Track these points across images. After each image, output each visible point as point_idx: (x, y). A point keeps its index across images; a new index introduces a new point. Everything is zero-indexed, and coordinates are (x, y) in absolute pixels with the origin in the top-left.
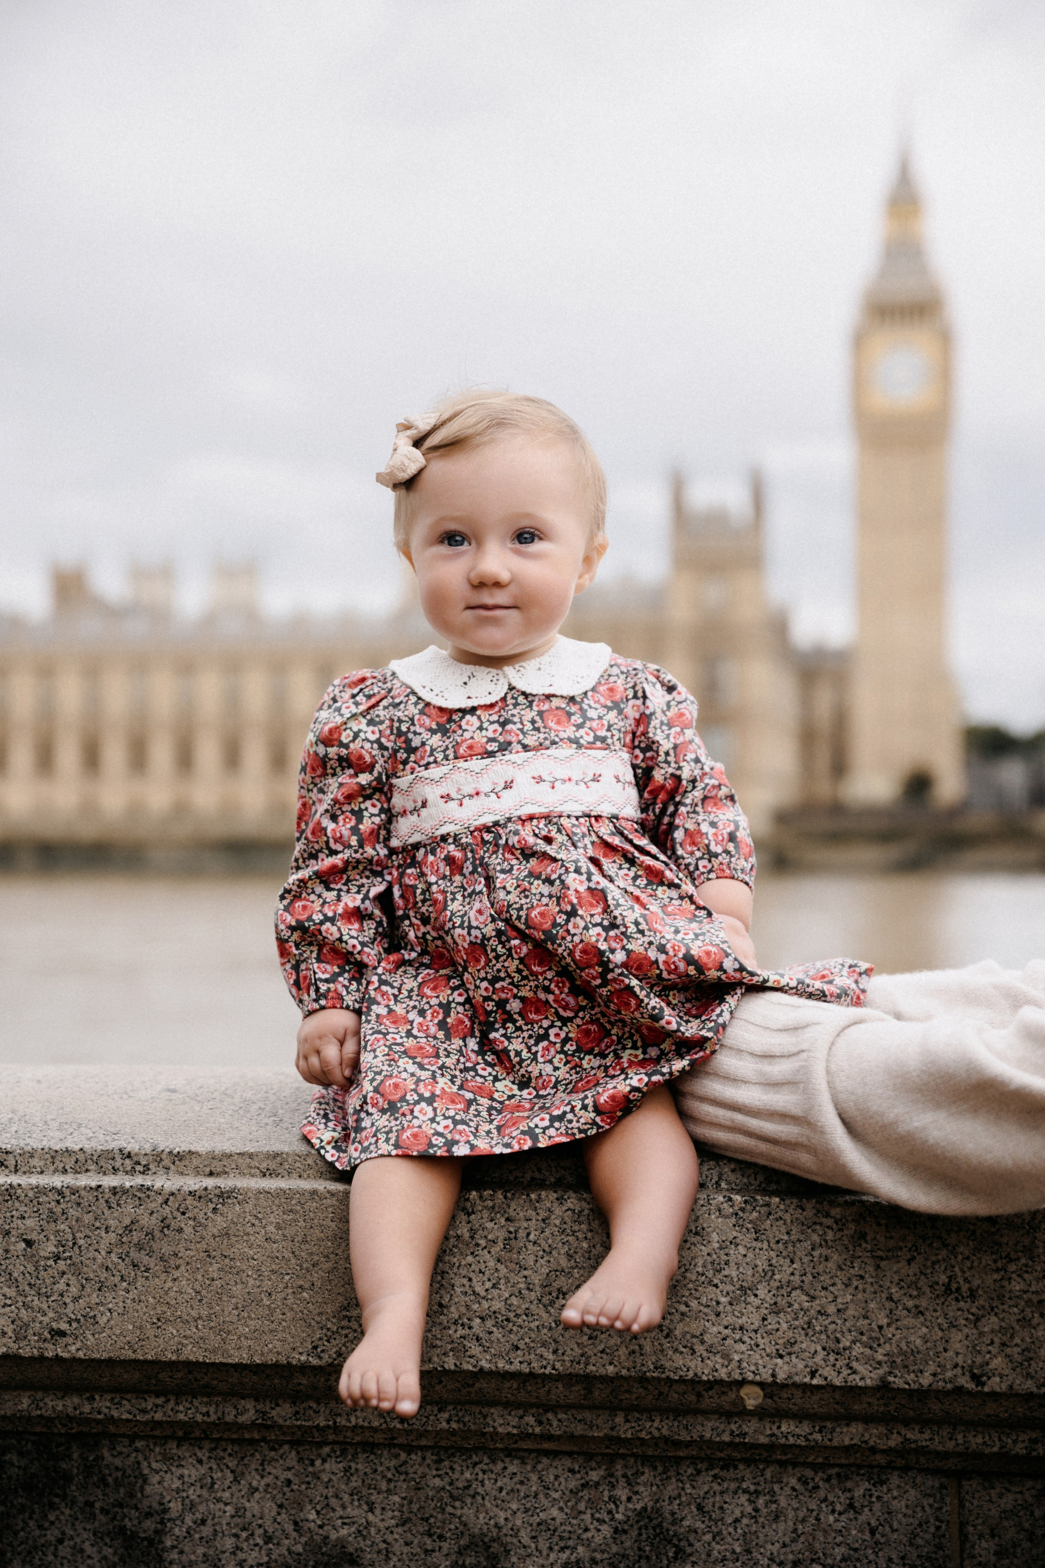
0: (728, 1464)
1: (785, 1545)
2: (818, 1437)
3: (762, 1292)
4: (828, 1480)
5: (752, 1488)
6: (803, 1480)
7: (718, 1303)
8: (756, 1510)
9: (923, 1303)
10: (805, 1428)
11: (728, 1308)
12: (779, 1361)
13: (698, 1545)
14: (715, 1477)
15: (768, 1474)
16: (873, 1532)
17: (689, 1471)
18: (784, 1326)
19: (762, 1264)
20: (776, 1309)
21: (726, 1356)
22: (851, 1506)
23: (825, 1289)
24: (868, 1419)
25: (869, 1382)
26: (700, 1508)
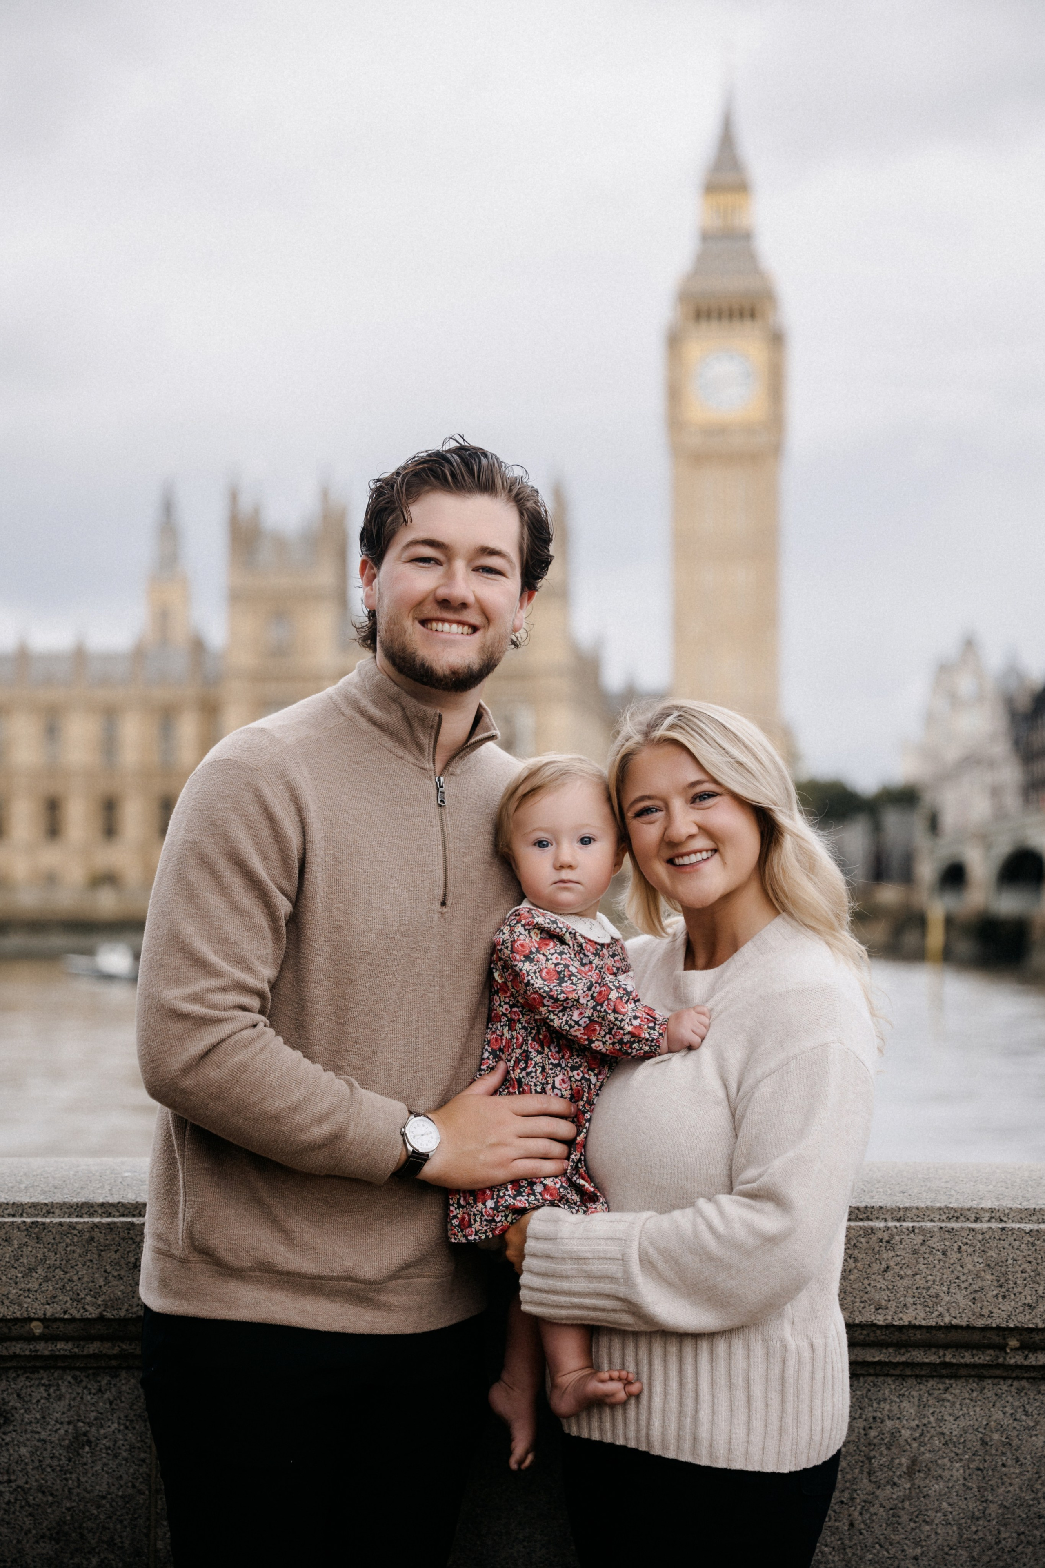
0: (35, 1370)
1: (63, 1413)
2: (76, 1350)
3: (40, 1271)
4: (87, 1377)
5: (47, 1383)
6: (75, 1378)
7: (16, 1277)
8: (49, 1395)
9: (122, 1273)
10: (70, 1345)
11: (22, 1279)
12: (47, 1307)
13: (17, 1416)
14: (27, 1378)
15: (56, 1375)
16: (111, 1403)
17: (14, 1375)
18: (51, 1288)
19: (40, 1256)
20: (47, 1279)
21: (20, 1305)
22: (100, 1390)
23: (72, 1267)
24: (101, 1338)
25: (93, 1316)
26: (19, 1395)
